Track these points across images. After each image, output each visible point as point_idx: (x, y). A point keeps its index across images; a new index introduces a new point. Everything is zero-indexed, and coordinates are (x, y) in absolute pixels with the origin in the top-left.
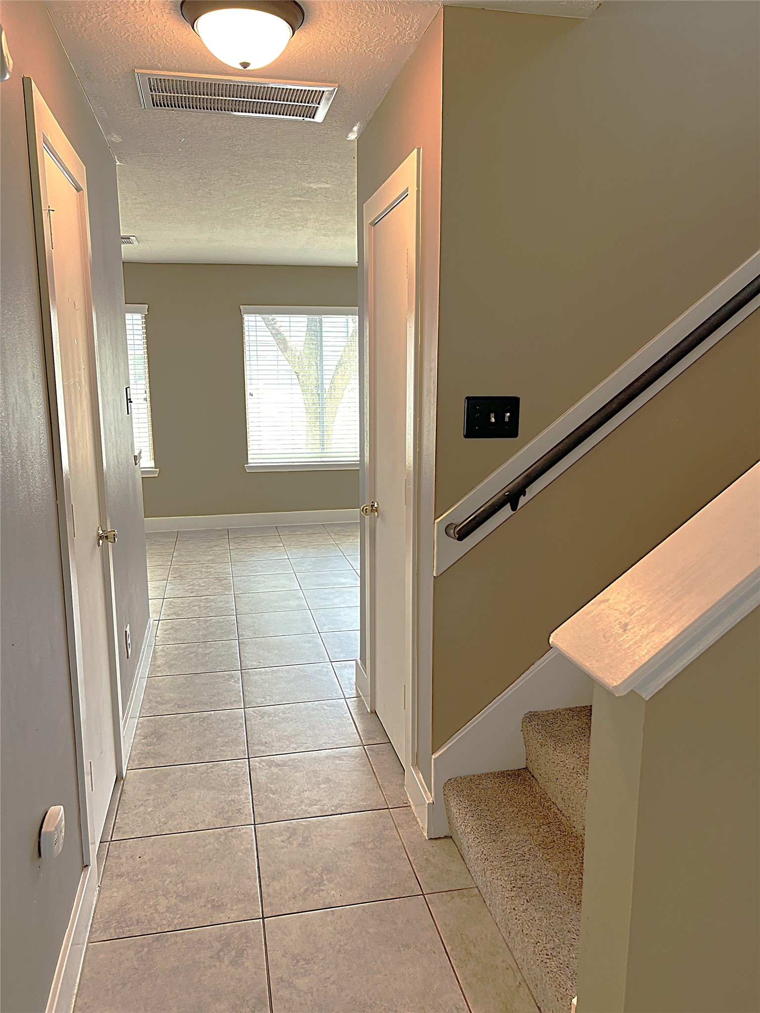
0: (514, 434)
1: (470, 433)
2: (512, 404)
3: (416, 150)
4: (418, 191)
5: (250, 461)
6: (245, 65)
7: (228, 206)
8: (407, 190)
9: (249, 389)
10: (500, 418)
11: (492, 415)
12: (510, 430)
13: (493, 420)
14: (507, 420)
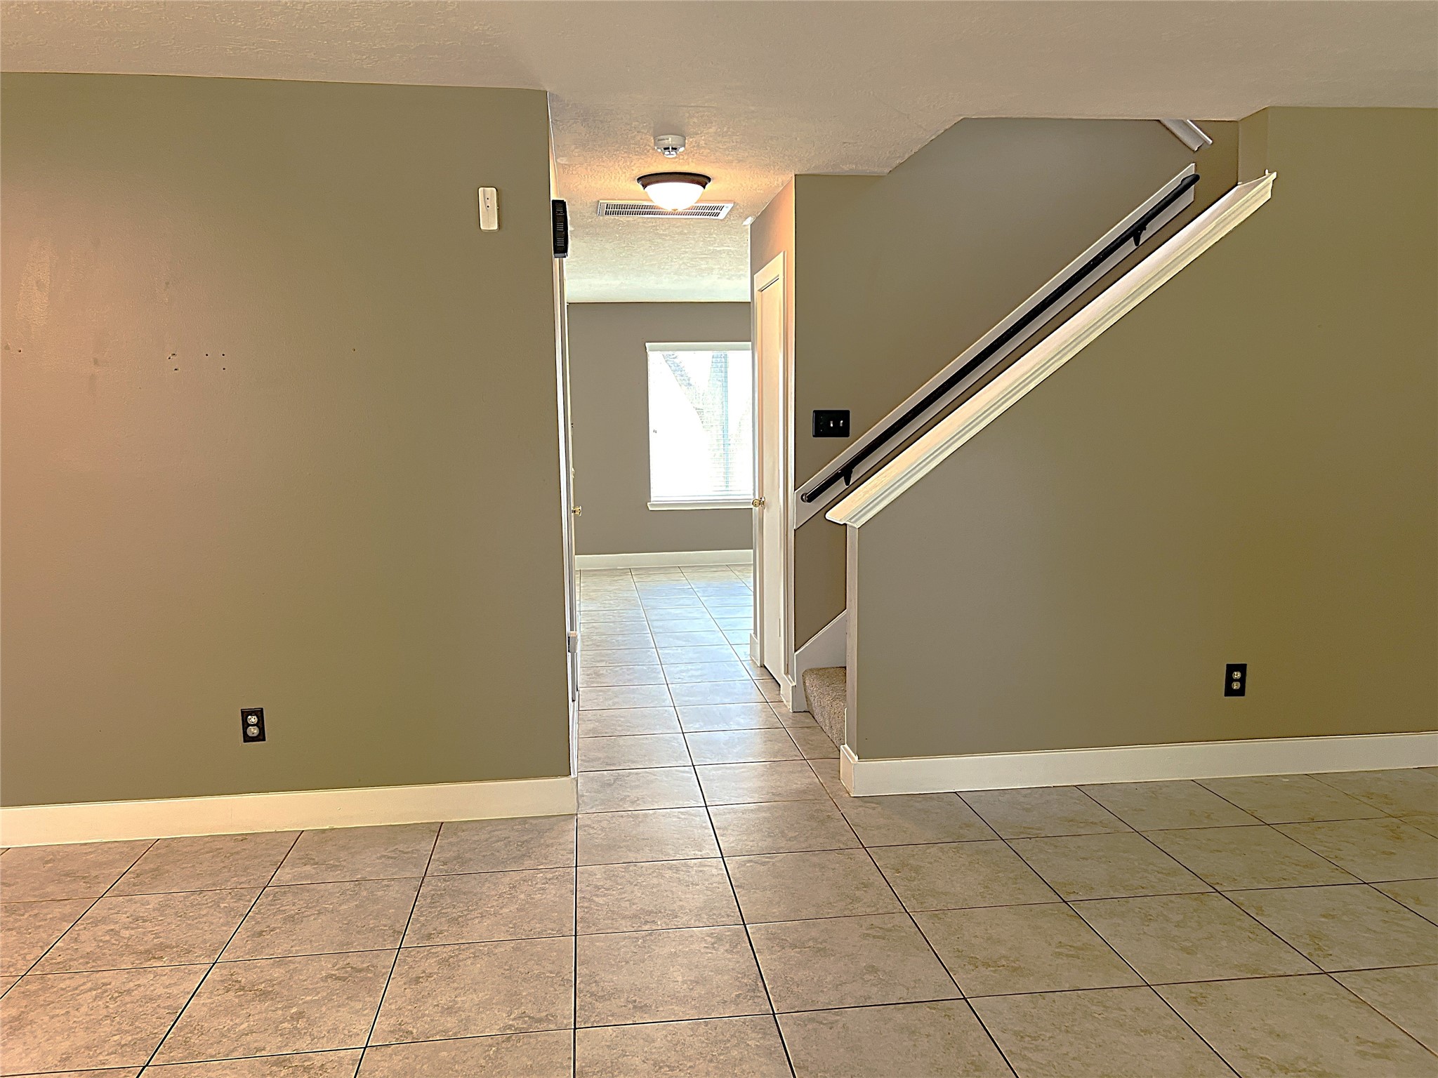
0: (847, 435)
1: (818, 434)
2: (845, 415)
3: (782, 254)
4: (784, 279)
5: (652, 499)
6: (675, 210)
7: (644, 262)
8: (778, 276)
9: (652, 426)
10: (837, 424)
11: (831, 422)
12: (844, 432)
13: (832, 425)
14: (841, 425)
